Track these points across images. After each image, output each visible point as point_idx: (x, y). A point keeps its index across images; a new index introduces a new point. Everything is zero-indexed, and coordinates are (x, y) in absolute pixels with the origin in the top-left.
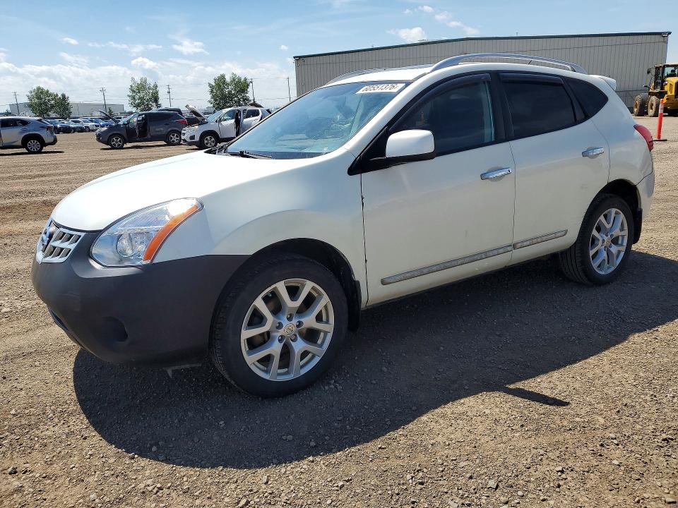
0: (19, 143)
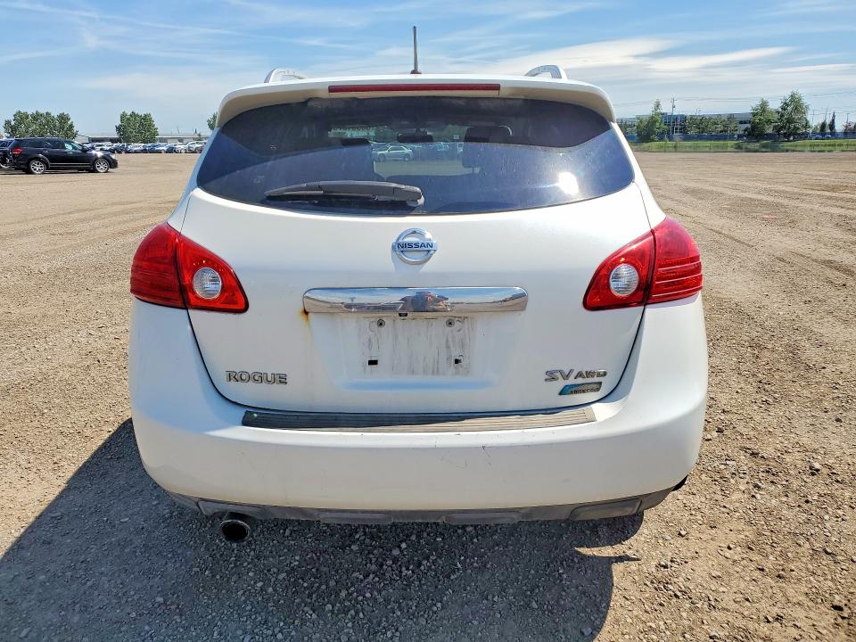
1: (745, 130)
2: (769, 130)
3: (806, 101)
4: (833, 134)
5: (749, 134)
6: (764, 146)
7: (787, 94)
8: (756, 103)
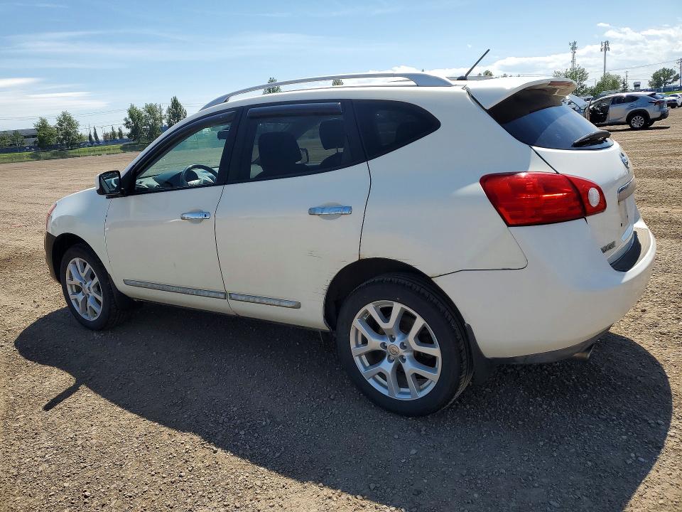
0: (624, 120)
1: (35, 142)
2: (53, 141)
3: (75, 118)
4: (98, 142)
5: (39, 146)
6: (54, 154)
7: (59, 113)
8: (37, 121)
